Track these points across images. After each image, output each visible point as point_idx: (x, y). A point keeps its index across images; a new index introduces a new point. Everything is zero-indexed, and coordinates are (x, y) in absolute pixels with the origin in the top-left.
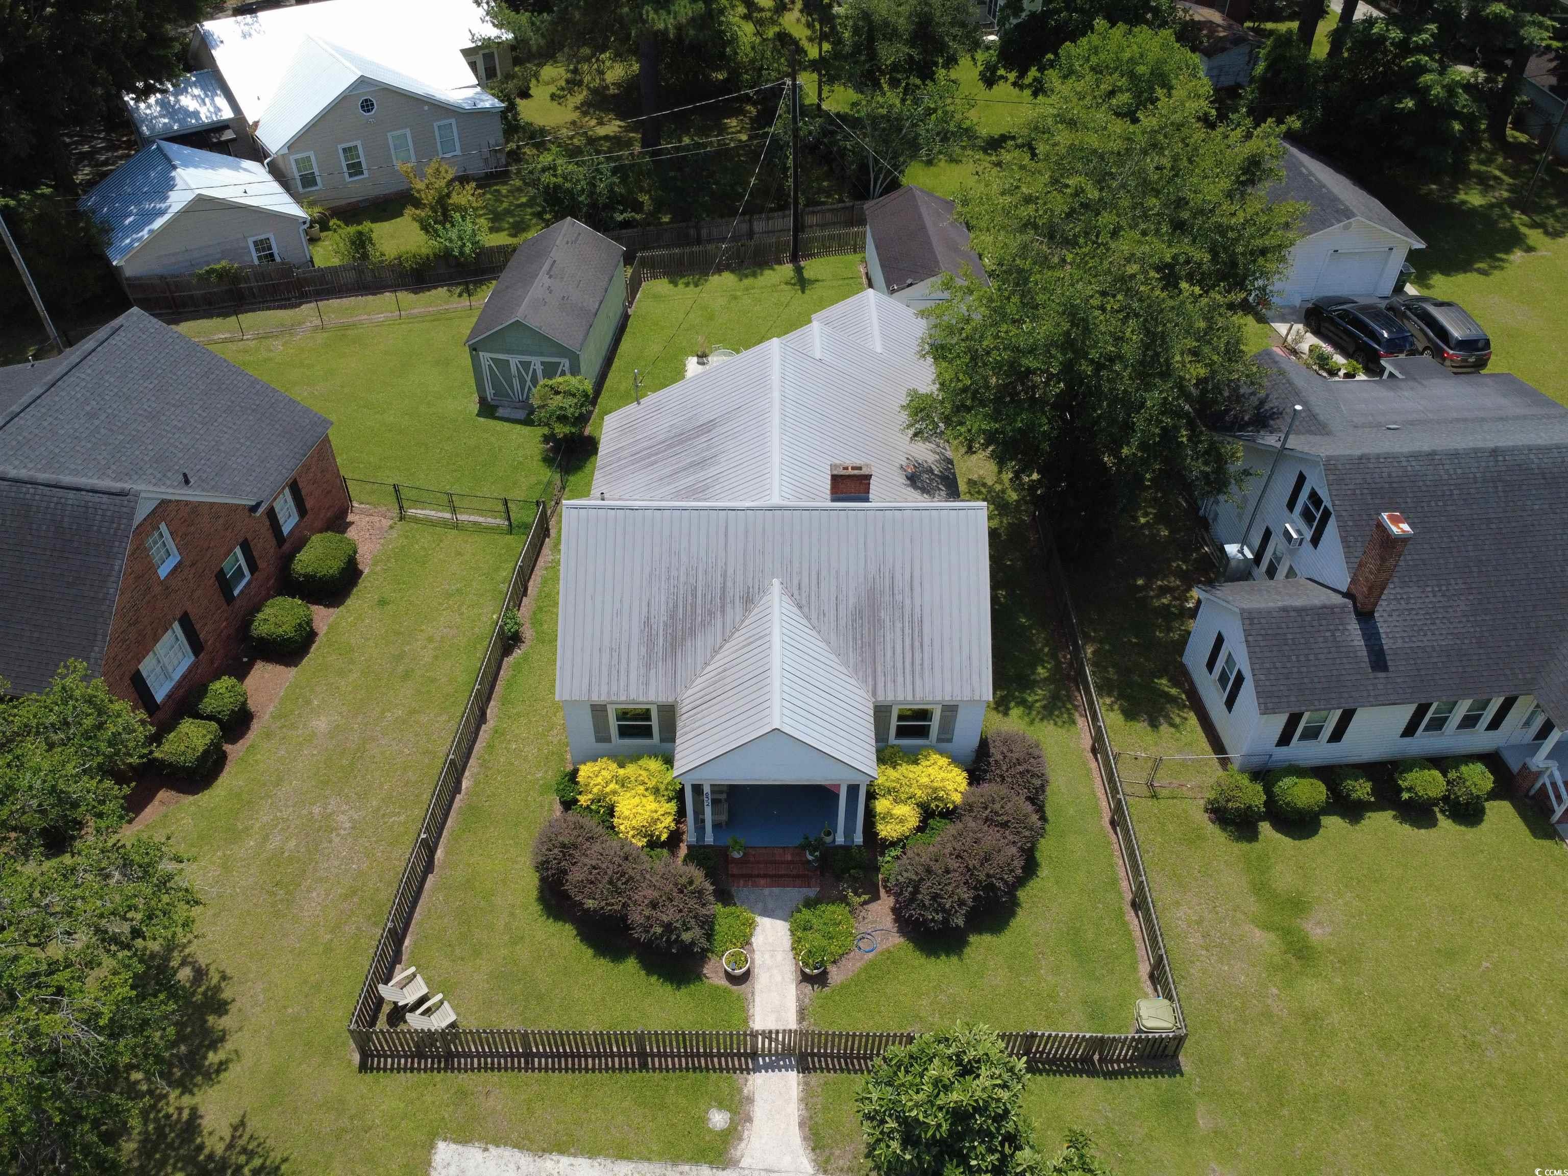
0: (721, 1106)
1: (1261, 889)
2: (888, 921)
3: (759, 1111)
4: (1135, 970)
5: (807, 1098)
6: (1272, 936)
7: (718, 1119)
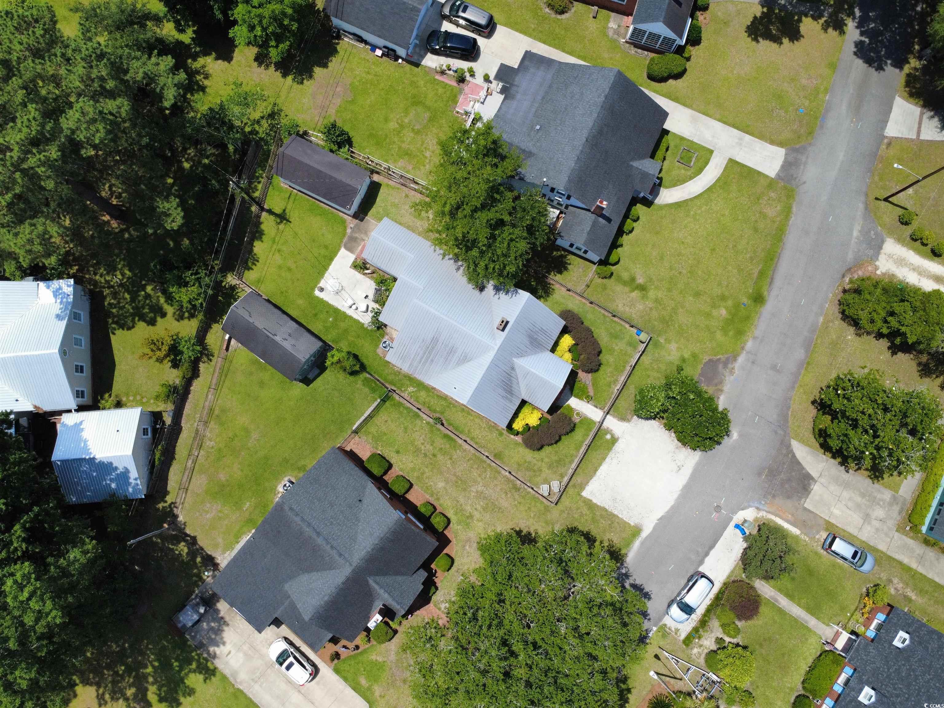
0: (606, 434)
1: (625, 283)
2: (585, 374)
3: (611, 427)
4: (626, 328)
5: (614, 416)
6: (636, 292)
7: (608, 437)
